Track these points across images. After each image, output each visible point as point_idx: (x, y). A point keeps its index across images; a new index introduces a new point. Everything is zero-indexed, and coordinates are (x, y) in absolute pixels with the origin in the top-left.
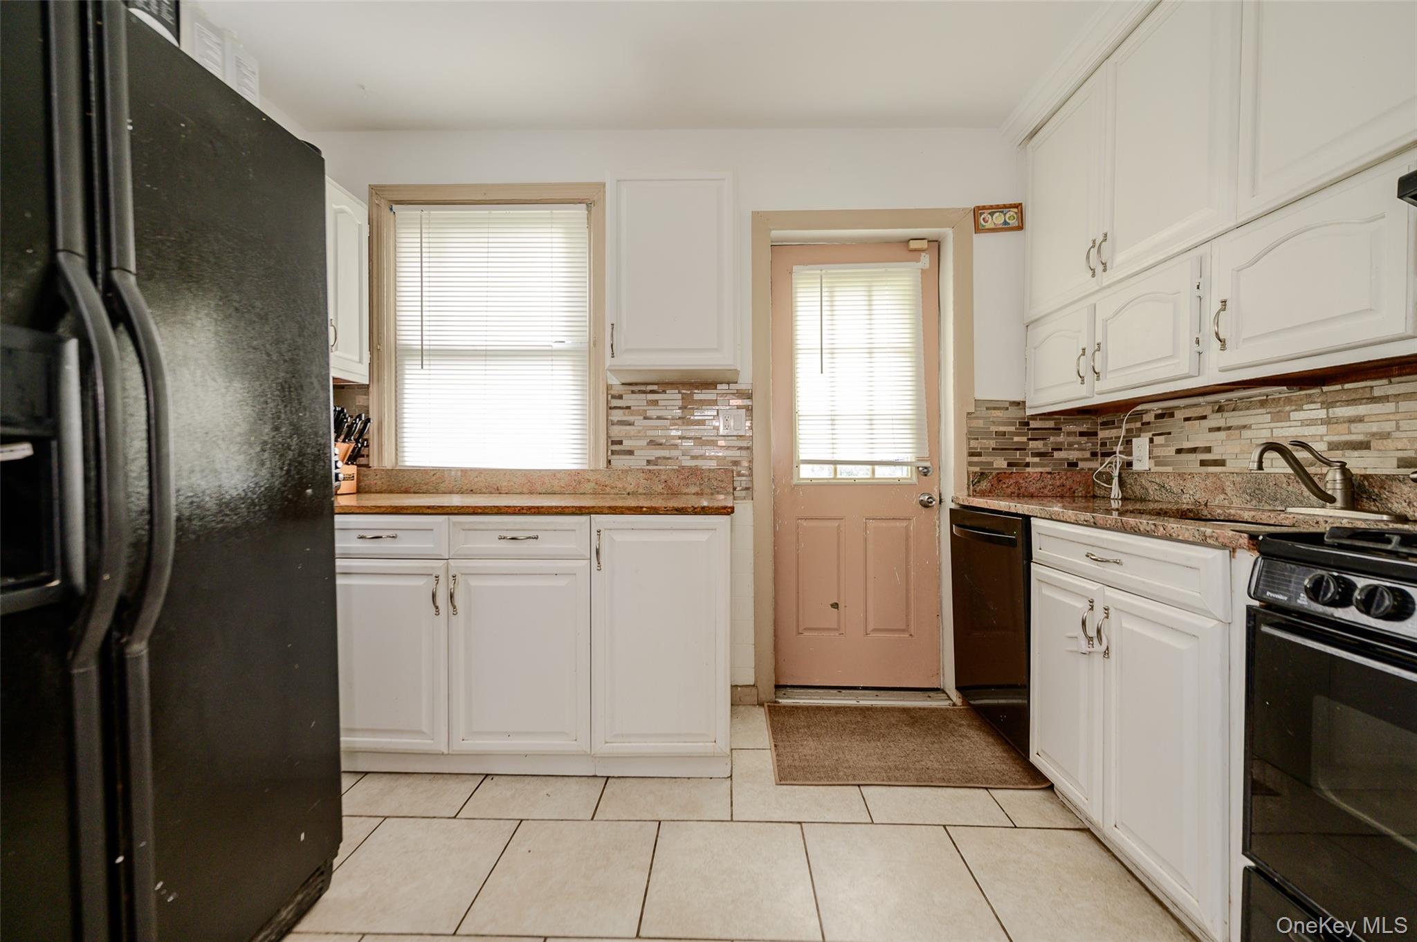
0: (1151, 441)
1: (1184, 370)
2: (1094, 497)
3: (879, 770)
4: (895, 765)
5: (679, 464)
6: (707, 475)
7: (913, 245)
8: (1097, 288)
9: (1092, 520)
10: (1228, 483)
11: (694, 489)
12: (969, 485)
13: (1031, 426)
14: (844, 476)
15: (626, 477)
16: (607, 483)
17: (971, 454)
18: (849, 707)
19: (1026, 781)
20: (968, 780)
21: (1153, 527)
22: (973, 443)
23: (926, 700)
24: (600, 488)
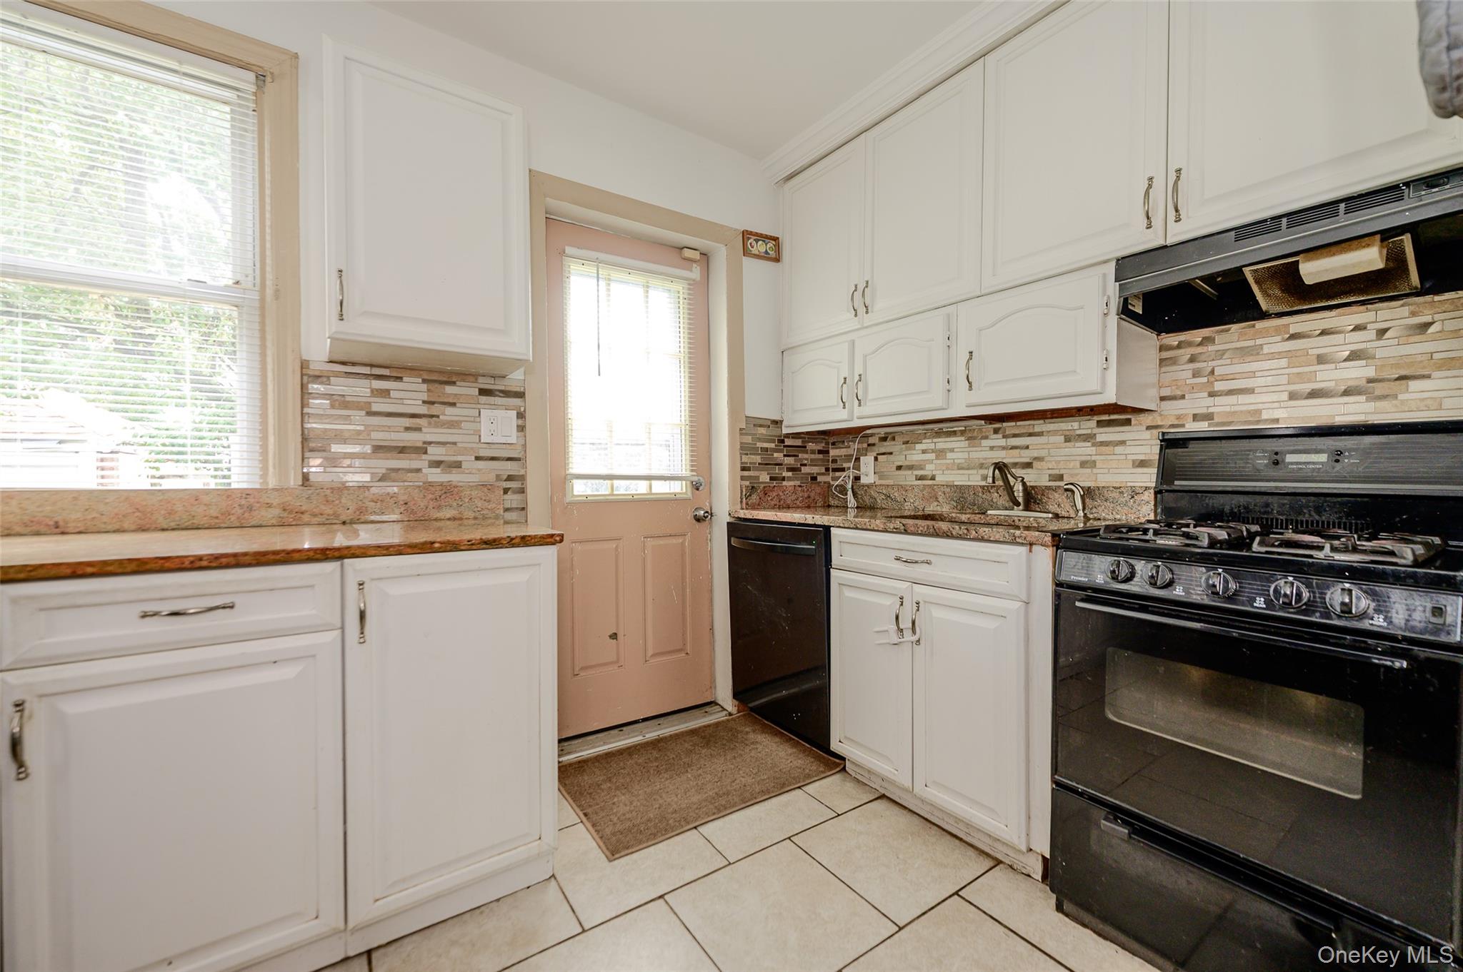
0: (876, 459)
1: (939, 404)
2: (829, 506)
3: (704, 804)
4: (716, 793)
5: (423, 479)
6: (468, 493)
7: (687, 253)
8: (859, 326)
9: (903, 528)
10: (940, 493)
11: (449, 513)
12: (742, 499)
13: (786, 444)
14: (622, 492)
15: (340, 499)
16: (304, 508)
17: (743, 469)
18: (639, 744)
19: (822, 769)
20: (782, 785)
21: (965, 531)
22: (745, 459)
23: (705, 716)
24: (292, 516)
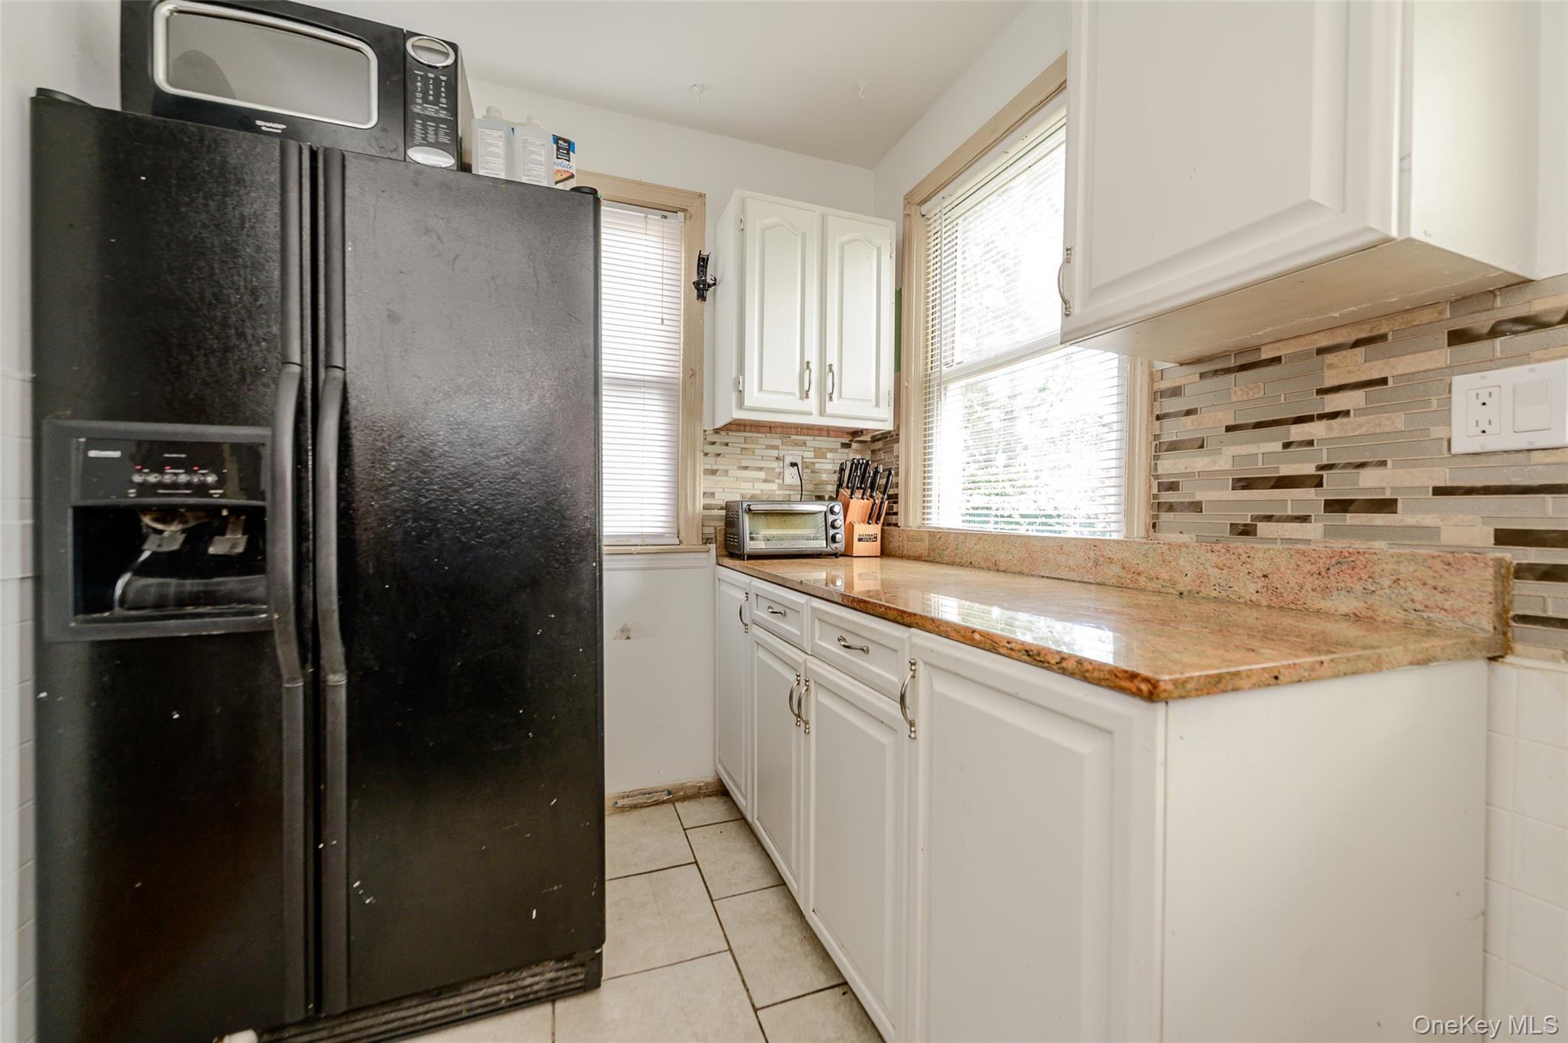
15: (1177, 559)
16: (1141, 568)
24: (1130, 576)
